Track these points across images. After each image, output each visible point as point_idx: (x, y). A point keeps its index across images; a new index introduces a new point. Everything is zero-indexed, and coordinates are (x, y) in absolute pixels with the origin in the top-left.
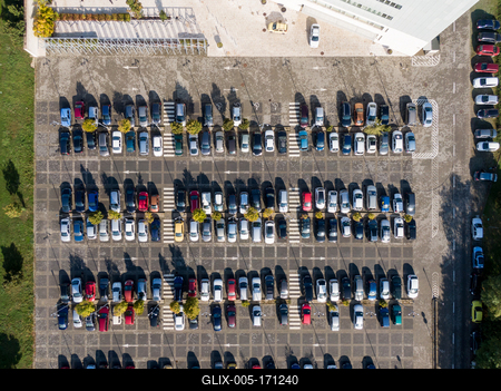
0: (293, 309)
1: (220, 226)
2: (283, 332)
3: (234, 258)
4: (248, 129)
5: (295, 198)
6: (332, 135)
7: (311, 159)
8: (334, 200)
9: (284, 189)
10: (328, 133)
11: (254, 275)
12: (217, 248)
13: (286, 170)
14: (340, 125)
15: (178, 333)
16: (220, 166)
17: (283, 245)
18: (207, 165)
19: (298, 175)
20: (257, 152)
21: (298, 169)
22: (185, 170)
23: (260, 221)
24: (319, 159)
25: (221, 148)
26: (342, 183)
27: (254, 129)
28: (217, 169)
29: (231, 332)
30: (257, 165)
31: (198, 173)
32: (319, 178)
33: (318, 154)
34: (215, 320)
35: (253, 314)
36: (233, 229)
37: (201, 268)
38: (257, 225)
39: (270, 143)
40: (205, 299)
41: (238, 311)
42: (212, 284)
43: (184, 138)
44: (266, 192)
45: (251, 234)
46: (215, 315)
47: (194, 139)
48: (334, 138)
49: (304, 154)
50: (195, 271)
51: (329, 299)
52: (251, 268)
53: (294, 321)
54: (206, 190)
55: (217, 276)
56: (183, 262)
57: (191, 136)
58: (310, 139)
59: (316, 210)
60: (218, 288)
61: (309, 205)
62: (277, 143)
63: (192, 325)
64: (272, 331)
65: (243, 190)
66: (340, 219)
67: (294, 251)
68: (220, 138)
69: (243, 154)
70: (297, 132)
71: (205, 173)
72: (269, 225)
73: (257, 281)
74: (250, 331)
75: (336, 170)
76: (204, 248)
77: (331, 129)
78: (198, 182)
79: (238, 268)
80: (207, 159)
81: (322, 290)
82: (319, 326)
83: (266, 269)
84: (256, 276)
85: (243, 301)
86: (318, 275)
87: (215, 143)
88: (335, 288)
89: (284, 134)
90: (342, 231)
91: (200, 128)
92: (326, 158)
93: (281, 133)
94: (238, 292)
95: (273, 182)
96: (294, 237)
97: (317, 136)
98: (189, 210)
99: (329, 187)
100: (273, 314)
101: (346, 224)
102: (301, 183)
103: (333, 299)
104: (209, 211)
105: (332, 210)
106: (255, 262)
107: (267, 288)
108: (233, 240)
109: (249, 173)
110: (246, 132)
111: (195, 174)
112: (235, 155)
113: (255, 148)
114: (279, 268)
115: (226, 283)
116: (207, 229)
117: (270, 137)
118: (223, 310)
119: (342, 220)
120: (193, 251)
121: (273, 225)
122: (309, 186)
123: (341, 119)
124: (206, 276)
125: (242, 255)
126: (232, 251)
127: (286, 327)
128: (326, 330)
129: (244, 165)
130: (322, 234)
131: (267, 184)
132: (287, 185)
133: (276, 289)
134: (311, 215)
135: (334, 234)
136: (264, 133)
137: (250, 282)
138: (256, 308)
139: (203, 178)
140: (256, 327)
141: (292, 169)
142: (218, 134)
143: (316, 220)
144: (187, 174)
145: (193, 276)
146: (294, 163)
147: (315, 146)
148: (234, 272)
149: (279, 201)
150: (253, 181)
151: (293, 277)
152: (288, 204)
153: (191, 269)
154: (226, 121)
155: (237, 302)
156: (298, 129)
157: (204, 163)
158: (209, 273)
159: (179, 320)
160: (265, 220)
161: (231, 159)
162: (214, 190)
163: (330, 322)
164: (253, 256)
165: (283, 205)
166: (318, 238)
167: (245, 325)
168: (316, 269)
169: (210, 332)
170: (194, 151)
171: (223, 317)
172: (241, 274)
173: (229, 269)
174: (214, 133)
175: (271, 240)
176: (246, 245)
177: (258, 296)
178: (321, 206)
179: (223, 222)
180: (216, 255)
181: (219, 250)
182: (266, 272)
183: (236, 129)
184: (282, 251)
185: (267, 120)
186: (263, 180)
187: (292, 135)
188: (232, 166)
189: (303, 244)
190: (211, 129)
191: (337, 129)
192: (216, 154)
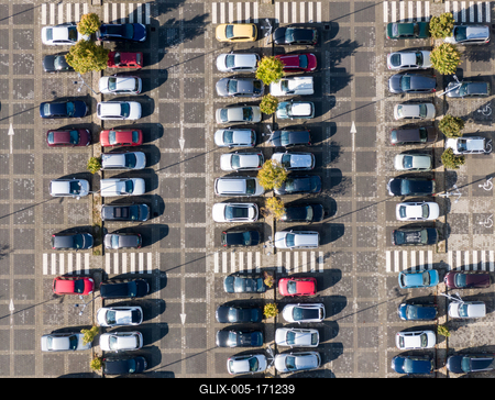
0: (84, 260)
1: (247, 113)
2: (38, 240)
3: (182, 141)
4: (440, 169)
5: (302, 263)
6: (431, 335)
7: (383, 295)
8: (302, 339)
9: (322, 242)
10: (434, 329)
11: (150, 183)
12: (201, 109)
13: (360, 244)
14: (449, 352)
15: (34, 33)
16: (365, 113)
17: (209, 240)
18: (368, 87)
19: (350, 269)
20: (396, 186)
21: (362, 270)
22: (356, 45)
23: (258, 192)
24: (382, 311)
25: (402, 114)
26: (335, 356)
27: (441, 179)
28: (360, 107)
29: (38, 137)
30: (368, 187)
31: (352, 70)
32: (344, 312)
33: (391, 309)
34: (61, 107)
35: (73, 181)
36: (242, 138)
37: (162, 76)
38: (251, 186)
39: (414, 212)
40: (103, 85)
41: (77, 151)
42: (132, 98)
43: (421, 42)
44: (315, 204)
45: (232, 175)
46: (71, 106)
47: (420, 60)
48: (425, 341)
49: (391, 281)
50: (156, 66)
51: (103, 330)
52: (164, 176)
53: (60, 262)
54: (317, 85)
55: (146, 109)
56: (175, 41)
57: (425, 54)
58: (422, 293)
59: (280, 305)
60: (125, 110)
61: (291, 292)
62: (414, 227)
63: (49, 60)
64: (39, 219)
65: (319, 160)
66: (263, 352)
67: (198, 262)
68: (424, 112)
69: (390, 158)
70: (435, 266)
71: (352, 84)
72: (251, 212)
73: (139, 188)
74: (39, 175)
75: (361, 344)
76: (202, 83)
77: (443, 332)
78: (333, 70)
79: (164, 151)
80: (380, 87)
81: (123, 316)
82: (49, 312)
83: (162, 206)
84: (149, 186)
85: (100, 161)
86: (150, 310)
87: (411, 102)
88: (127, 343)
89: (431, 241)
90: (239, 357)
91: (443, 70)
92: (383, 325)
93: (435, 233)
94: (116, 151)
95: (334, 220)
96: (225, 262)
97: (428, 307)
98: (276, 51)
99: (328, 331)
100: (73, 220)
101: (253, 363)
102: (333, 276)
103: (104, 338)
104: (276, 90)
105: (281, 337)
106: (173, 184)
107: (124, 208)
108: (219, 139)
109: (352, 172)
110: (434, 165)
111: (349, 63)
112: (387, 142)
113: (404, 182)
114: (163, 231)
115: (133, 127)
116: (241, 86)
117: (427, 212)
118: (80, 120)
119: (261, 358)
120: (196, 61)
121: (250, 219)
122: (328, 292)
123: (462, 353)
124: (147, 86)
125: (189, 158)
126: (196, 138)
127: (48, 247)
128: (44, 325)
129: (367, 162)
130: (232, 318)
131: (331, 208)
132: (329, 247)
133: (121, 225)
134: (269, 295)
135: (231, 342)
136: (434, 200)
137: (137, 174)
138: (84, 185)
139: (341, 80)
140: (47, 186)
141: (361, 256)
142: (431, 109)
143: (260, 305)
144: (349, 47)
145: (146, 61)
146: (373, 261)
147: (409, 302)
148: (156, 142)
149: (297, 230)
150: (336, 179)
151: (145, 260)
152: (291, 250)
153: (161, 57)
154: (461, 121)
155: (96, 149)
156: (441, 268)
157: (372, 81)
158: (153, 94)
159: (62, 33)
160: (260, 203)
161: (381, 136)
162: (319, 101)
163: (58, 333)
164: (188, 181)
165: (290, 239)
166: (224, 309)
167: (51, 165)
168: (162, 306)
169: (37, 96)
170: (396, 60)
171: (66, 122)
172: (152, 156)
173: (160, 132)
174: (433, 100)
175: (219, 214)
176: (208, 166)
177: (110, 189)
178: (288, 314)
179: (256, 119)
180: (188, 106)
181: (198, 113)
182: (156, 207)
183: (440, 144)
184: (197, 238)
185: (459, 205)
186: (338, 199)
187: (429, 256)
188: (367, 137)
189: (210, 280)
190: (439, 94)
191: (442, 345)
192: (391, 104)
